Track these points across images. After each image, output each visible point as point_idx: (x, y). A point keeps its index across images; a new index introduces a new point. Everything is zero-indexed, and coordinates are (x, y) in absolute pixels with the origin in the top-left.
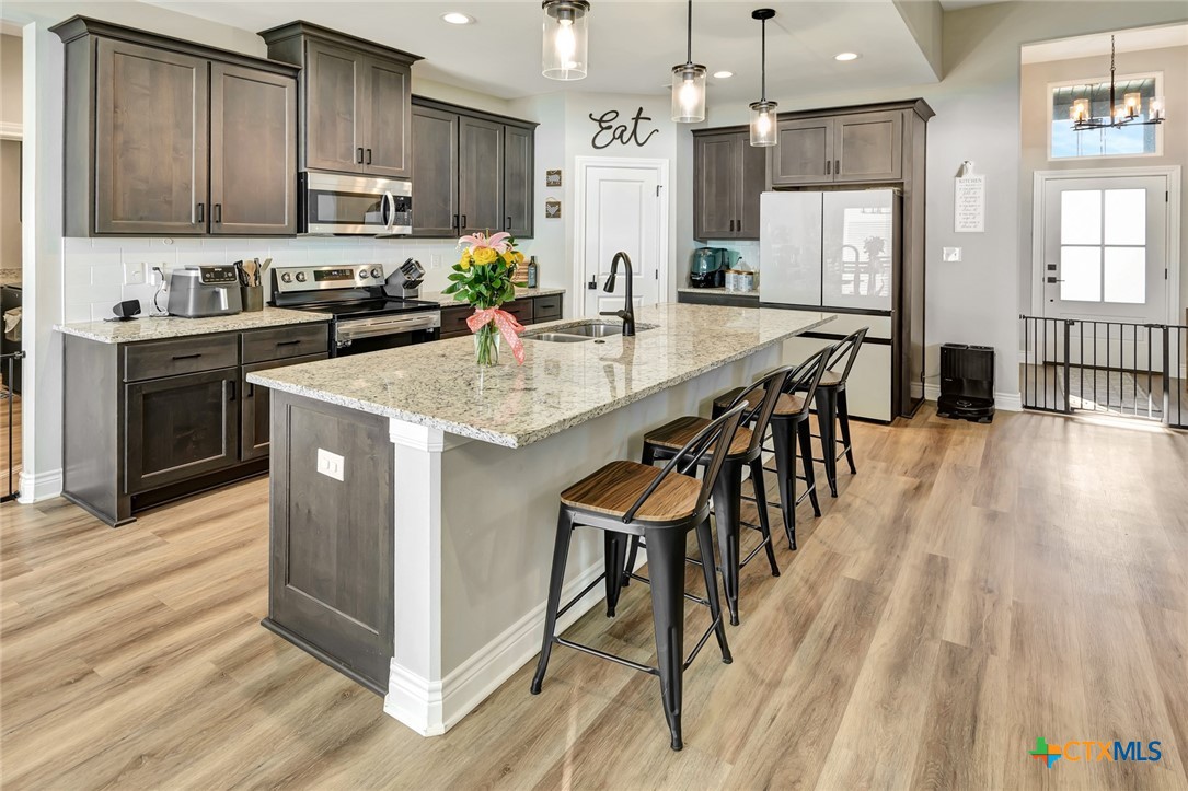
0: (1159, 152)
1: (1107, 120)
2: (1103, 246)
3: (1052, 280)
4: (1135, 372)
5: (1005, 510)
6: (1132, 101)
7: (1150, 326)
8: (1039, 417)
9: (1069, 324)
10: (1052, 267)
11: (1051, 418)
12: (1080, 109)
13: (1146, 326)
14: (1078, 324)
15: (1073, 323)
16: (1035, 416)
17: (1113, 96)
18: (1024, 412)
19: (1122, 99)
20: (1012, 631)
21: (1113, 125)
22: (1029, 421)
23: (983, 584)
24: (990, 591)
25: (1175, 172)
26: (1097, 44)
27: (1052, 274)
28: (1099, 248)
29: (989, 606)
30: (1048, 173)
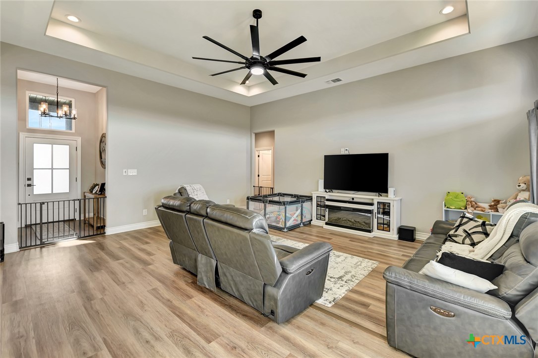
0: (73, 131)
1: (55, 114)
2: (52, 169)
3: (29, 185)
4: (64, 221)
5: (21, 298)
6: (66, 108)
7: (74, 200)
8: (29, 250)
9: (42, 204)
10: (29, 179)
11: (34, 250)
12: (44, 107)
13: (73, 200)
14: (46, 204)
15: (44, 203)
16: (26, 251)
17: (57, 105)
18: (20, 251)
19: (62, 106)
20: (36, 346)
21: (57, 117)
22: (24, 254)
23: (17, 336)
24: (22, 337)
25: (79, 140)
26: (51, 80)
27: (29, 182)
28: (51, 170)
29: (23, 343)
30: (26, 134)
